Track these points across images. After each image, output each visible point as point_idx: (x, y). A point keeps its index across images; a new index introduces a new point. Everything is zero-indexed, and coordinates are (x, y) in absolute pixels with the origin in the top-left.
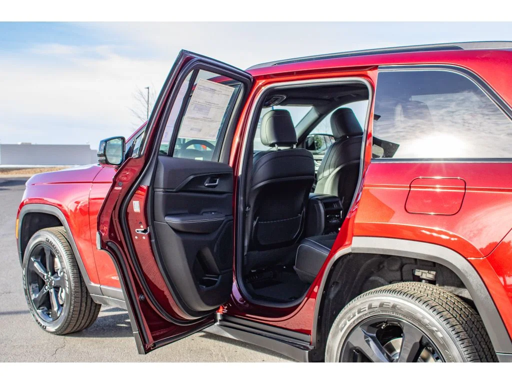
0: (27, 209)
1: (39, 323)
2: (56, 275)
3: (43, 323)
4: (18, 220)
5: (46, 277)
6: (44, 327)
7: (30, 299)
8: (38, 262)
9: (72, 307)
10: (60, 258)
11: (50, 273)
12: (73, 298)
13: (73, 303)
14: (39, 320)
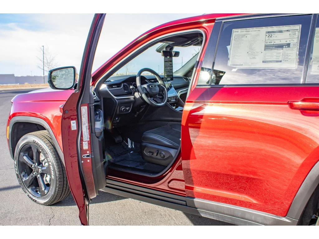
0: (15, 120)
1: (30, 197)
2: (41, 165)
3: (34, 198)
4: (8, 127)
5: (33, 166)
6: (35, 200)
7: (21, 181)
8: (26, 156)
9: (57, 189)
10: (45, 154)
11: (36, 164)
12: (58, 182)
13: (58, 185)
14: (30, 195)
